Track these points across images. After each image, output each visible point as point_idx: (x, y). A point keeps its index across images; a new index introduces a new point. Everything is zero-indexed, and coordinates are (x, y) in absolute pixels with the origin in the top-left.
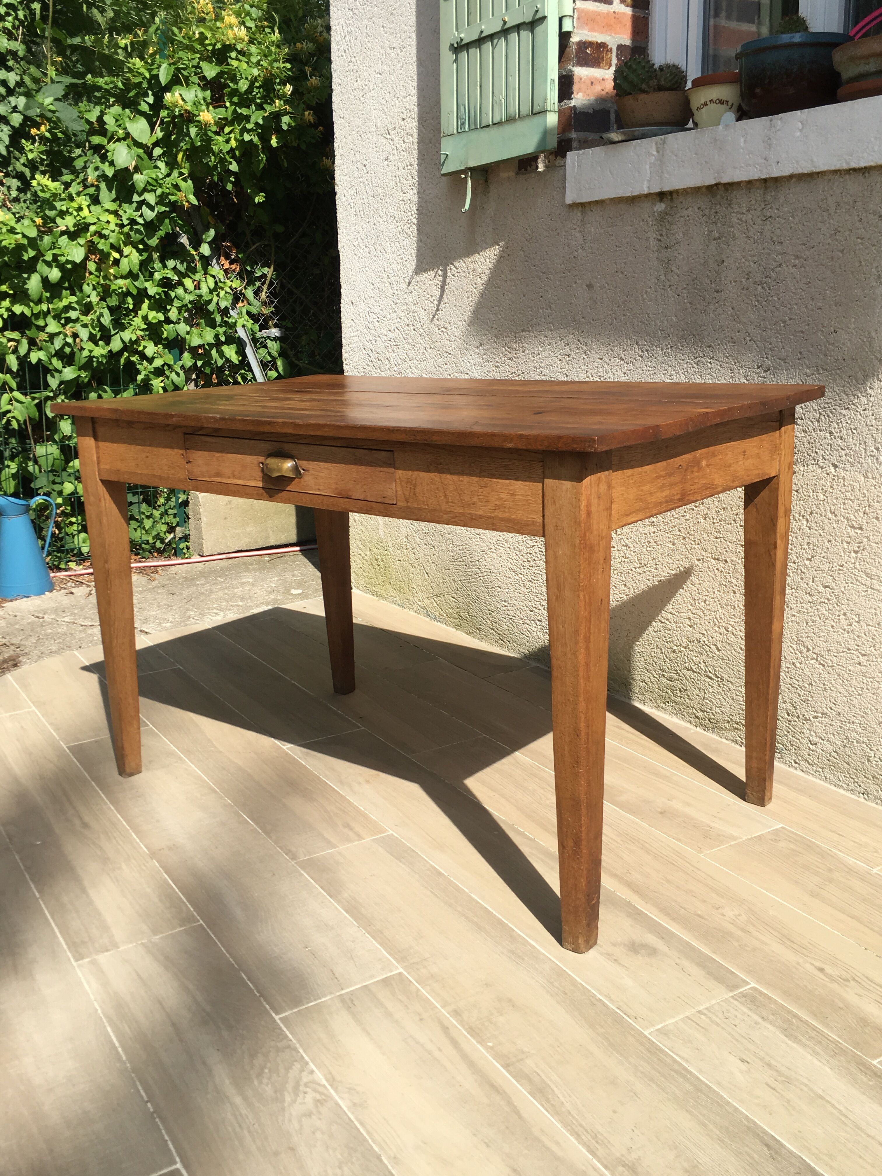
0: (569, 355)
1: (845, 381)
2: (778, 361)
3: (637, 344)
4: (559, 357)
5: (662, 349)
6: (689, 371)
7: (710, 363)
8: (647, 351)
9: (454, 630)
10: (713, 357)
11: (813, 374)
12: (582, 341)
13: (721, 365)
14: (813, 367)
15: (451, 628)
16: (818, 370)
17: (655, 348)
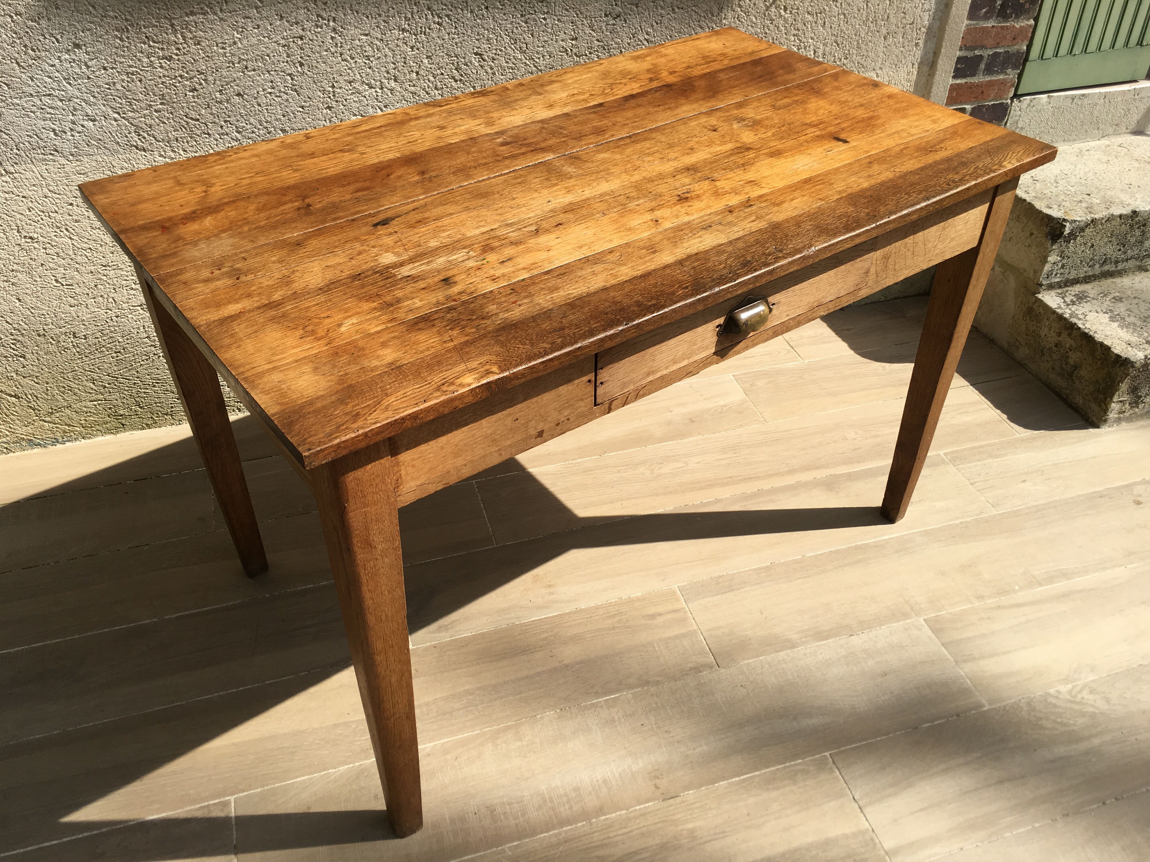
0: (301, 38)
1: (700, 16)
2: (629, 6)
3: (429, 9)
4: (282, 42)
5: (472, 12)
6: (515, 31)
7: (545, 19)
8: (448, 16)
9: (112, 436)
10: (548, 12)
11: (669, 14)
12: (324, 15)
13: (559, 20)
14: (668, 7)
15: (100, 439)
16: (673, 10)
17: (459, 10)
